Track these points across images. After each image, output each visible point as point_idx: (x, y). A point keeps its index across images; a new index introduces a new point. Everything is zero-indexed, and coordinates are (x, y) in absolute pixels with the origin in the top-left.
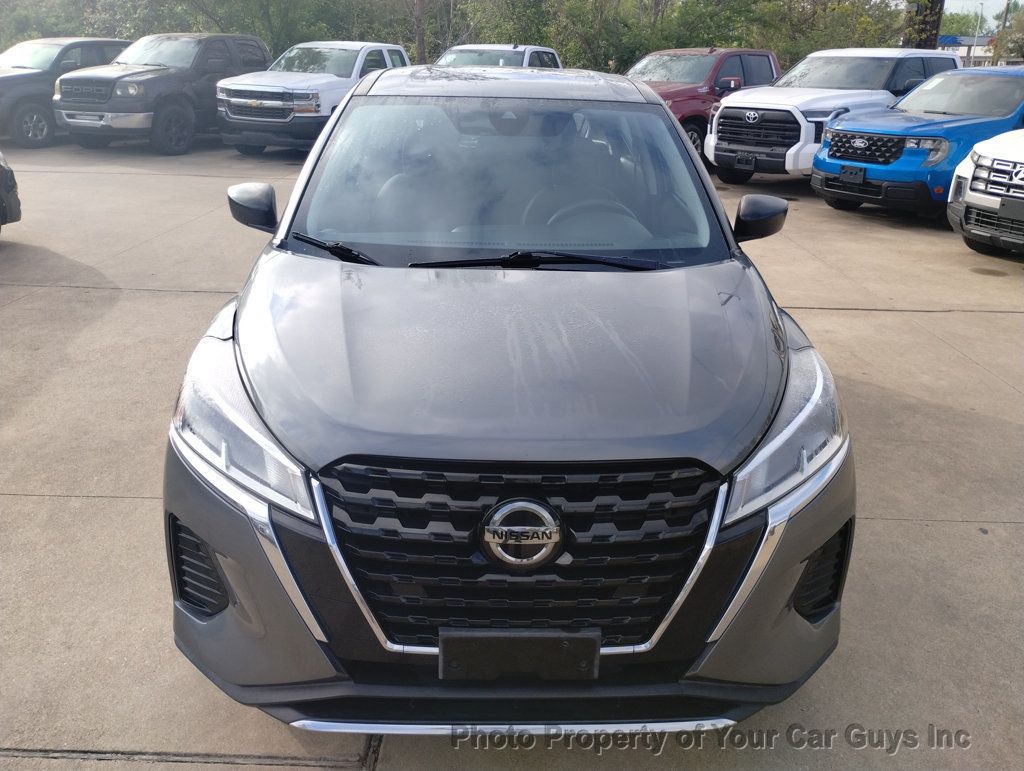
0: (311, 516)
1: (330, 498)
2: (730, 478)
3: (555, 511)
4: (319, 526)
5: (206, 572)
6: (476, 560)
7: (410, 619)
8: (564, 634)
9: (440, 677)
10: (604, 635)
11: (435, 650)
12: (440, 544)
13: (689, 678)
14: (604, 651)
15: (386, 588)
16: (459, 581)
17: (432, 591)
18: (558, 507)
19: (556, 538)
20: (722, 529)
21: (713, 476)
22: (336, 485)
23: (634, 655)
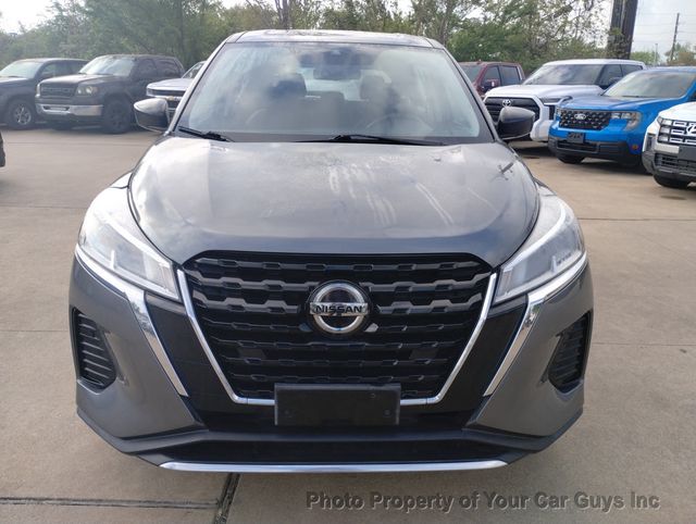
0: (176, 297)
1: (192, 284)
2: (498, 270)
3: (364, 290)
4: (182, 304)
5: (99, 352)
6: (304, 328)
7: (253, 377)
8: (372, 388)
9: (276, 423)
10: (403, 389)
11: (271, 402)
12: (275, 317)
13: (469, 427)
14: (404, 402)
15: (234, 352)
16: (290, 346)
17: (270, 354)
18: (367, 288)
19: (365, 312)
20: (492, 306)
21: (485, 268)
22: (197, 275)
23: (427, 405)
